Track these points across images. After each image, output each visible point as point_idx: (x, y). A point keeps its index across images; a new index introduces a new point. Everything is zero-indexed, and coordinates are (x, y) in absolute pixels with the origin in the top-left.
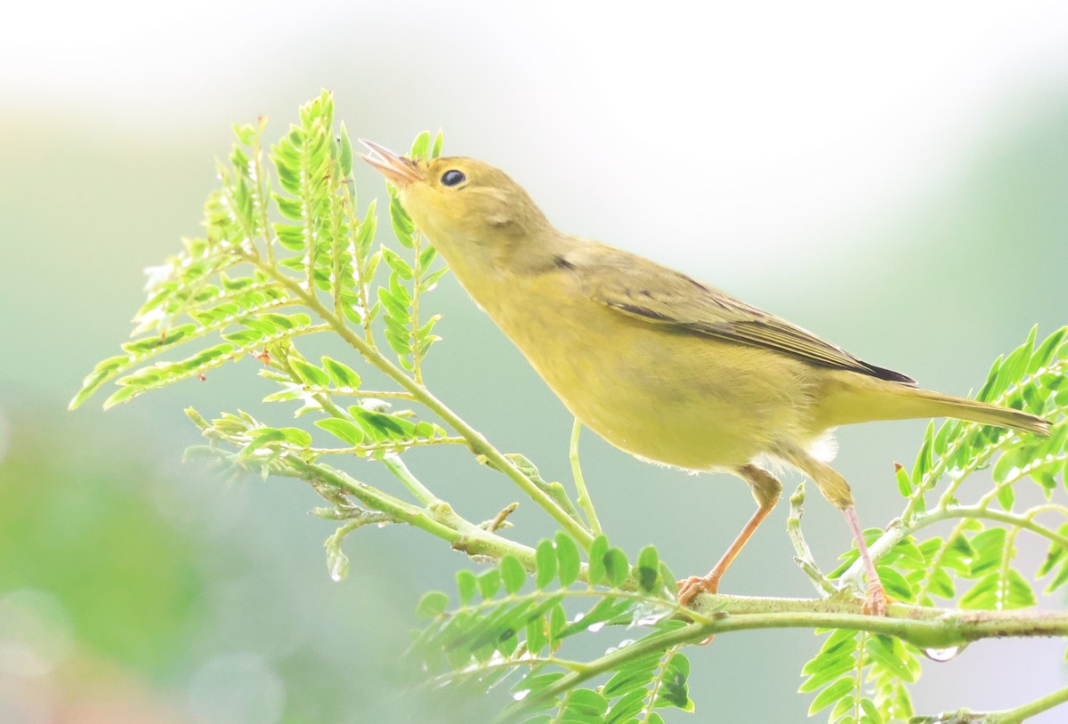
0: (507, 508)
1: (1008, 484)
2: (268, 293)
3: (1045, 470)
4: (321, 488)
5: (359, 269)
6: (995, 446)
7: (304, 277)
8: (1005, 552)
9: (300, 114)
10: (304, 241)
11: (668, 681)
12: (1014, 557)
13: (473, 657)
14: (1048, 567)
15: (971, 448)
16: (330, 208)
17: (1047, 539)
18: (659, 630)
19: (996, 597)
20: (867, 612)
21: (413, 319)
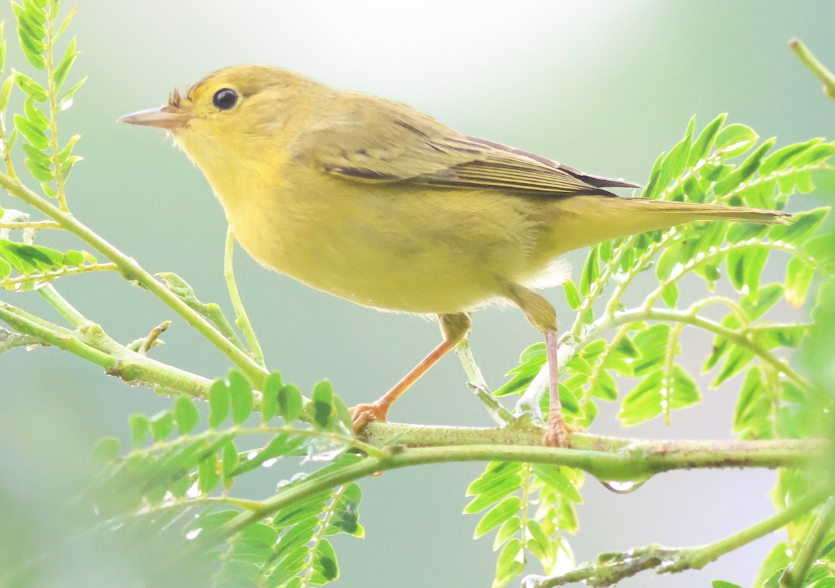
0: (159, 327)
1: (672, 283)
3: (709, 263)
6: (659, 245)
8: (668, 350)
11: (340, 509)
12: (678, 354)
13: (145, 499)
14: (713, 361)
15: (635, 250)
17: (712, 333)
19: (661, 395)
20: (548, 444)
21: (52, 143)
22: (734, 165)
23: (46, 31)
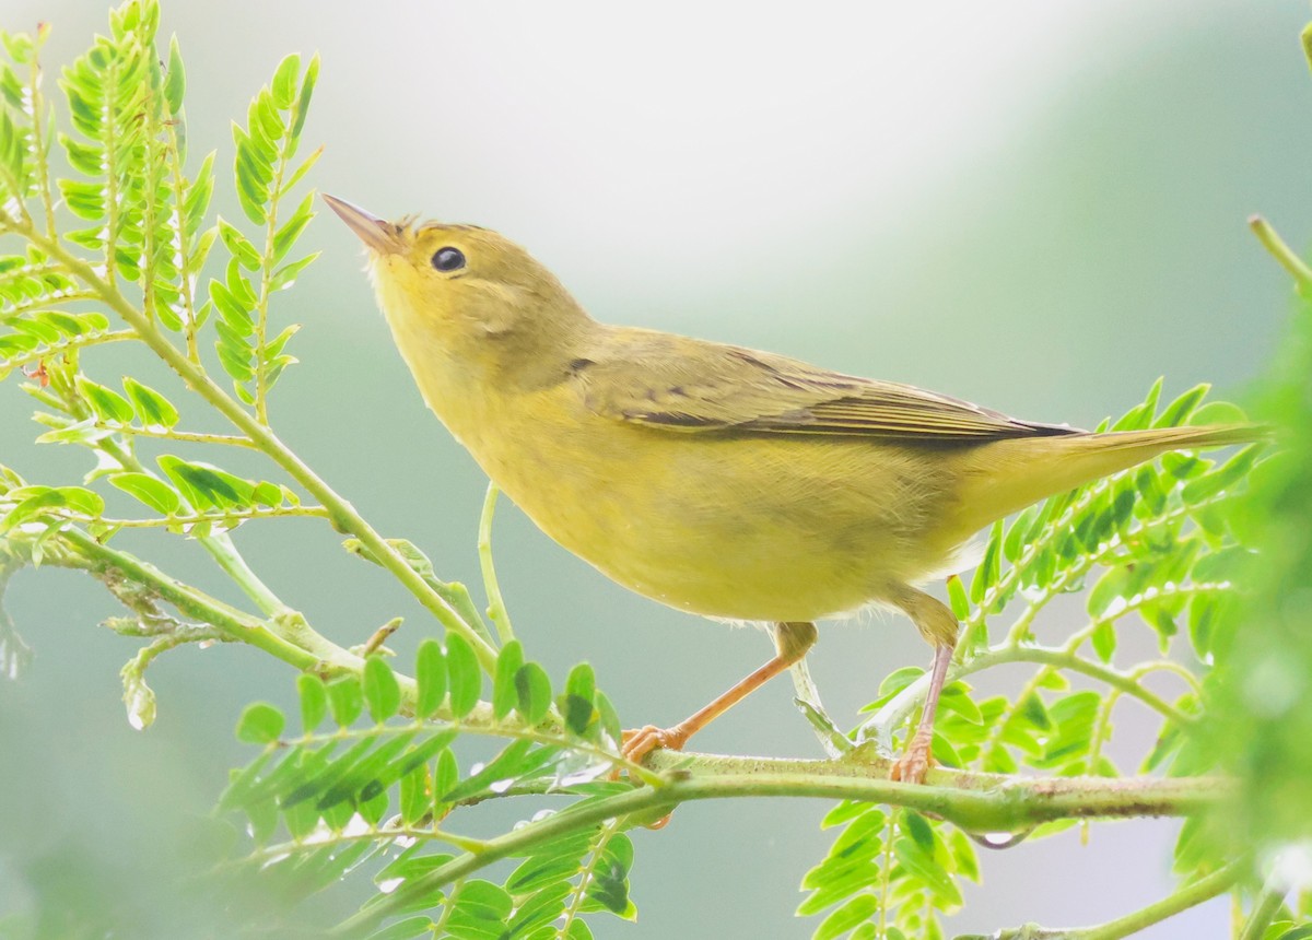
0: (387, 626)
1: (1107, 623)
2: (47, 280)
3: (1162, 604)
4: (119, 589)
5: (183, 251)
6: (1093, 557)
7: (102, 258)
8: (1096, 730)
9: (110, 20)
10: (104, 206)
11: (602, 873)
12: (1109, 740)
13: (322, 821)
14: (1155, 760)
15: (1058, 557)
16: (145, 159)
18: (592, 796)
20: (895, 777)
21: (258, 329)
22: (1214, 462)
23: (275, 173)
